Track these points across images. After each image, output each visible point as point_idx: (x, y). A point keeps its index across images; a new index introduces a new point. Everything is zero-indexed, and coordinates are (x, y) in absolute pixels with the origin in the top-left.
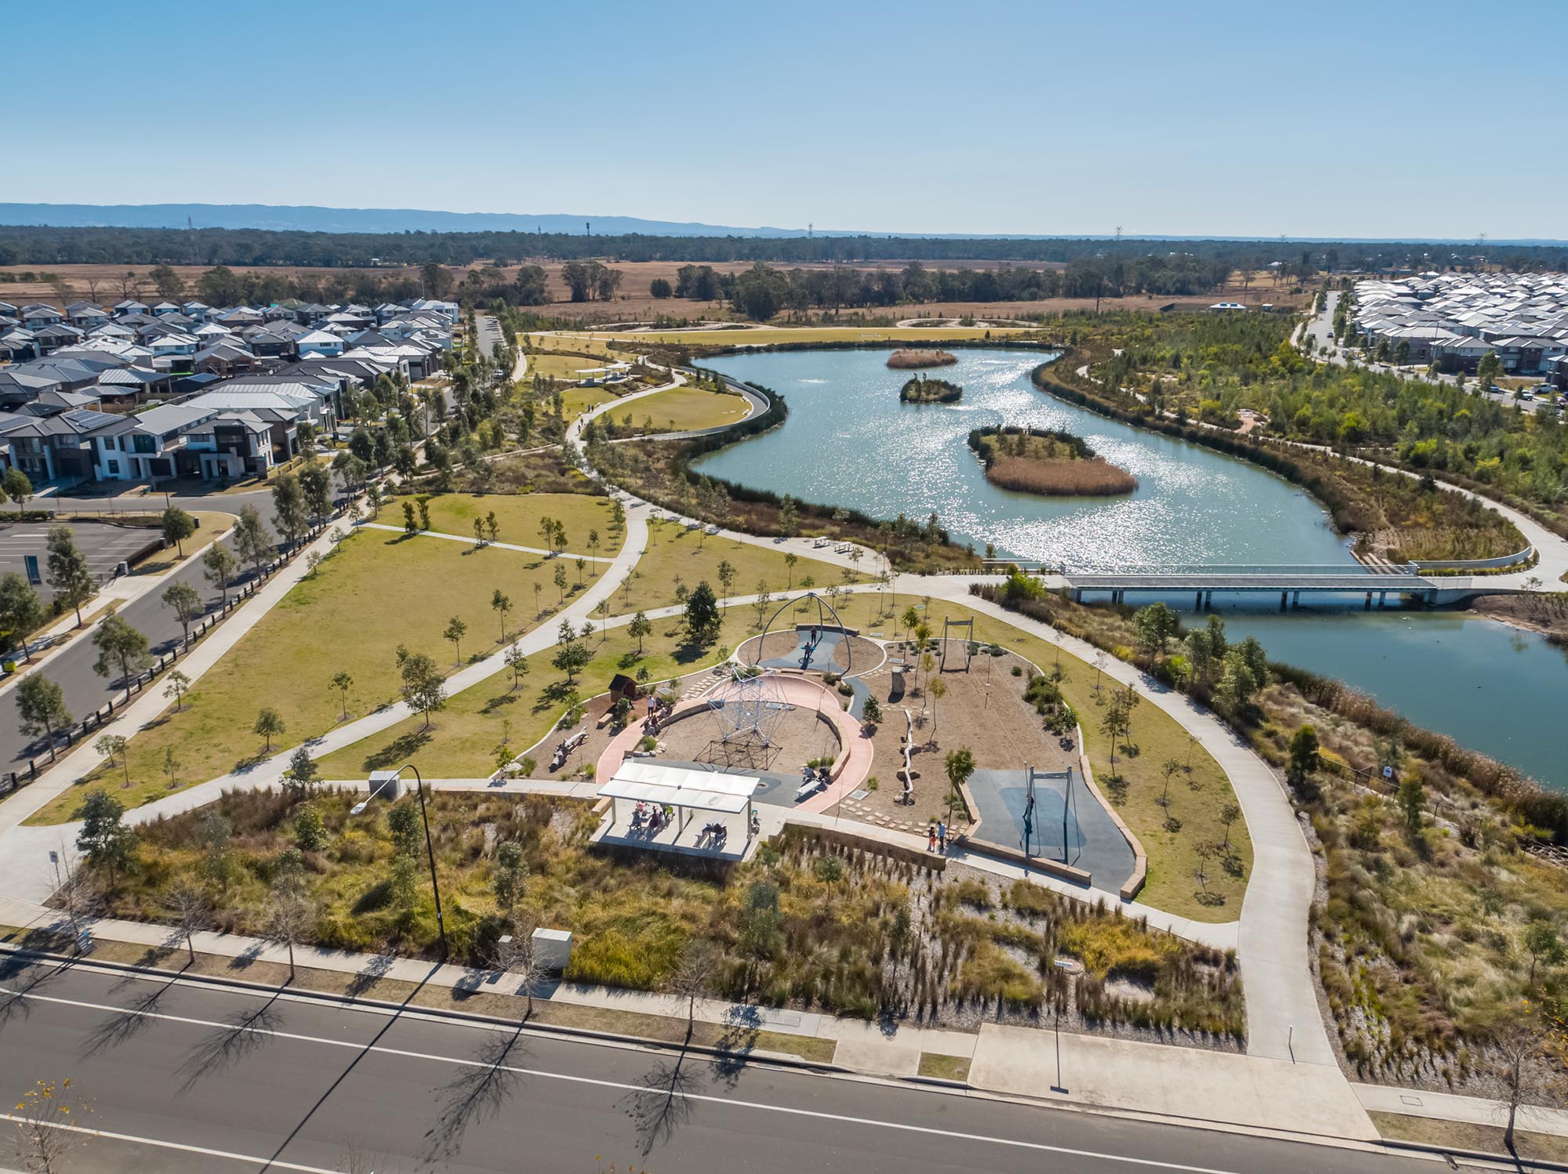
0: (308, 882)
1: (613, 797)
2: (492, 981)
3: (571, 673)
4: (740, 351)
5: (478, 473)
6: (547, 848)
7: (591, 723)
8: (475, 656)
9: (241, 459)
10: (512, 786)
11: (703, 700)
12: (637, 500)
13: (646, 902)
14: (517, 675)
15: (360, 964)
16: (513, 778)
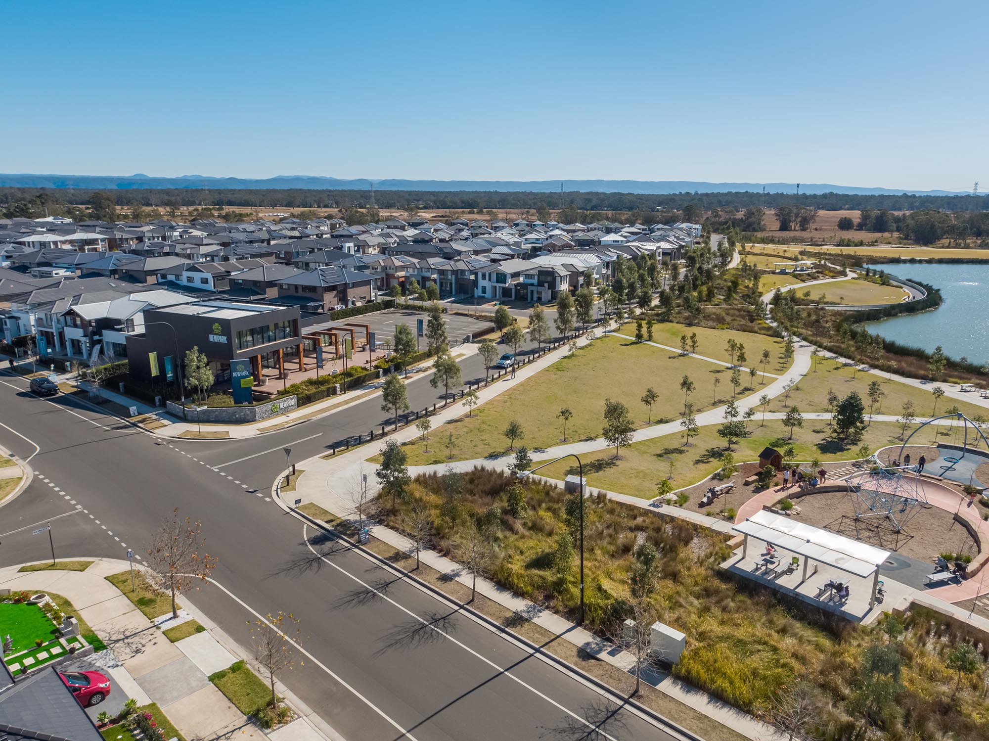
0: (505, 537)
1: (746, 535)
2: (612, 653)
3: (731, 442)
4: (905, 261)
5: (692, 312)
6: (682, 562)
7: (739, 480)
8: (662, 419)
9: (550, 291)
10: (665, 510)
11: (840, 482)
12: (804, 343)
13: (760, 631)
14: (688, 435)
15: (518, 605)
16: (669, 504)
